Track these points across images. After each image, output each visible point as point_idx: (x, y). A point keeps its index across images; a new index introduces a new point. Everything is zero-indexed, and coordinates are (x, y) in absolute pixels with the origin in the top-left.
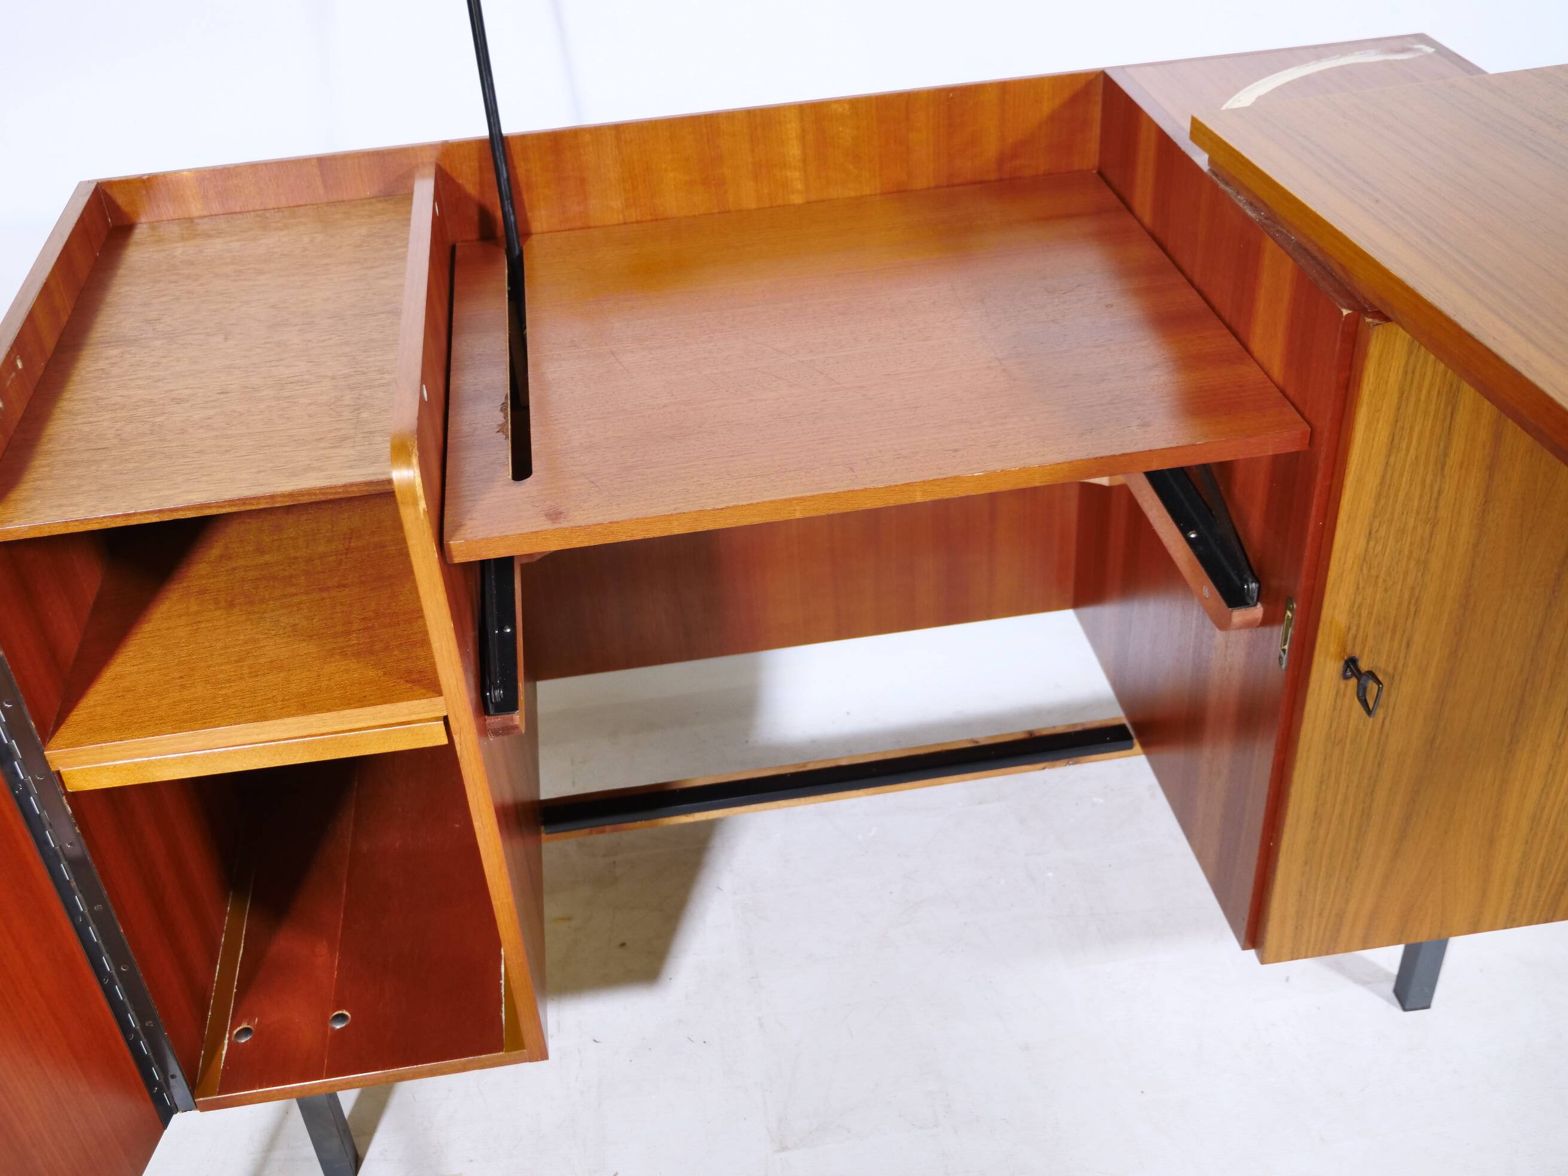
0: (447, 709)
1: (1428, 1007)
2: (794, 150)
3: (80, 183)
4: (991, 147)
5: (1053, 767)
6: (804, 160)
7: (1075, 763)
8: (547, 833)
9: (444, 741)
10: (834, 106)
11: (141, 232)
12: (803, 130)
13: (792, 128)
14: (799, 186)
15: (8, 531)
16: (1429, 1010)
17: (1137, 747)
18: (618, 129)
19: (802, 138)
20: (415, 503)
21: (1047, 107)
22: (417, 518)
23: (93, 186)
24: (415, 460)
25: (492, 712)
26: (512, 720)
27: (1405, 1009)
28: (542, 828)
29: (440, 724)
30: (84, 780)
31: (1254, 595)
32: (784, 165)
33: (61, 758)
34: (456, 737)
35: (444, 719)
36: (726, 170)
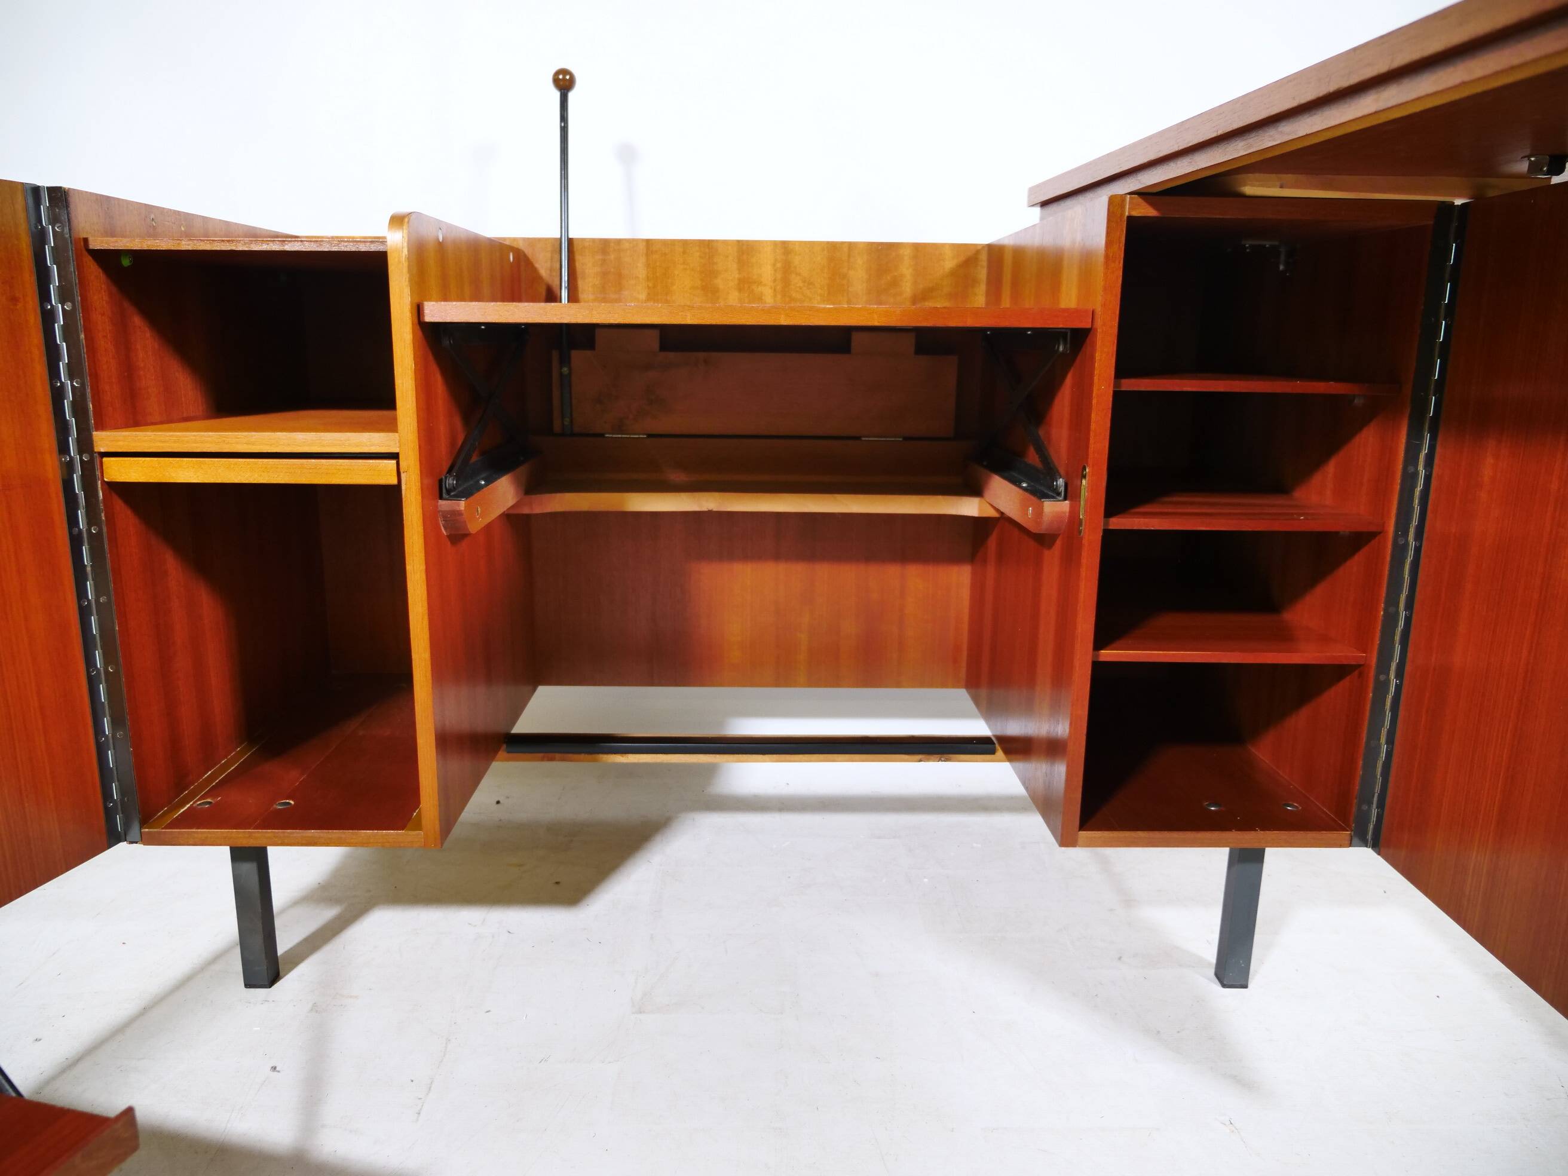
0: (400, 447)
1: (1245, 986)
2: (767, 273)
4: (907, 288)
5: (928, 760)
6: (774, 281)
7: (947, 760)
9: (394, 481)
12: (776, 260)
13: (768, 257)
16: (1245, 989)
17: (1000, 753)
18: (649, 243)
19: (774, 263)
20: (400, 252)
21: (948, 265)
25: (444, 495)
26: (459, 505)
27: (1224, 986)
29: (394, 462)
30: (119, 471)
31: (1062, 489)
32: (760, 283)
33: (104, 440)
34: (403, 476)
35: (394, 456)
36: (719, 282)
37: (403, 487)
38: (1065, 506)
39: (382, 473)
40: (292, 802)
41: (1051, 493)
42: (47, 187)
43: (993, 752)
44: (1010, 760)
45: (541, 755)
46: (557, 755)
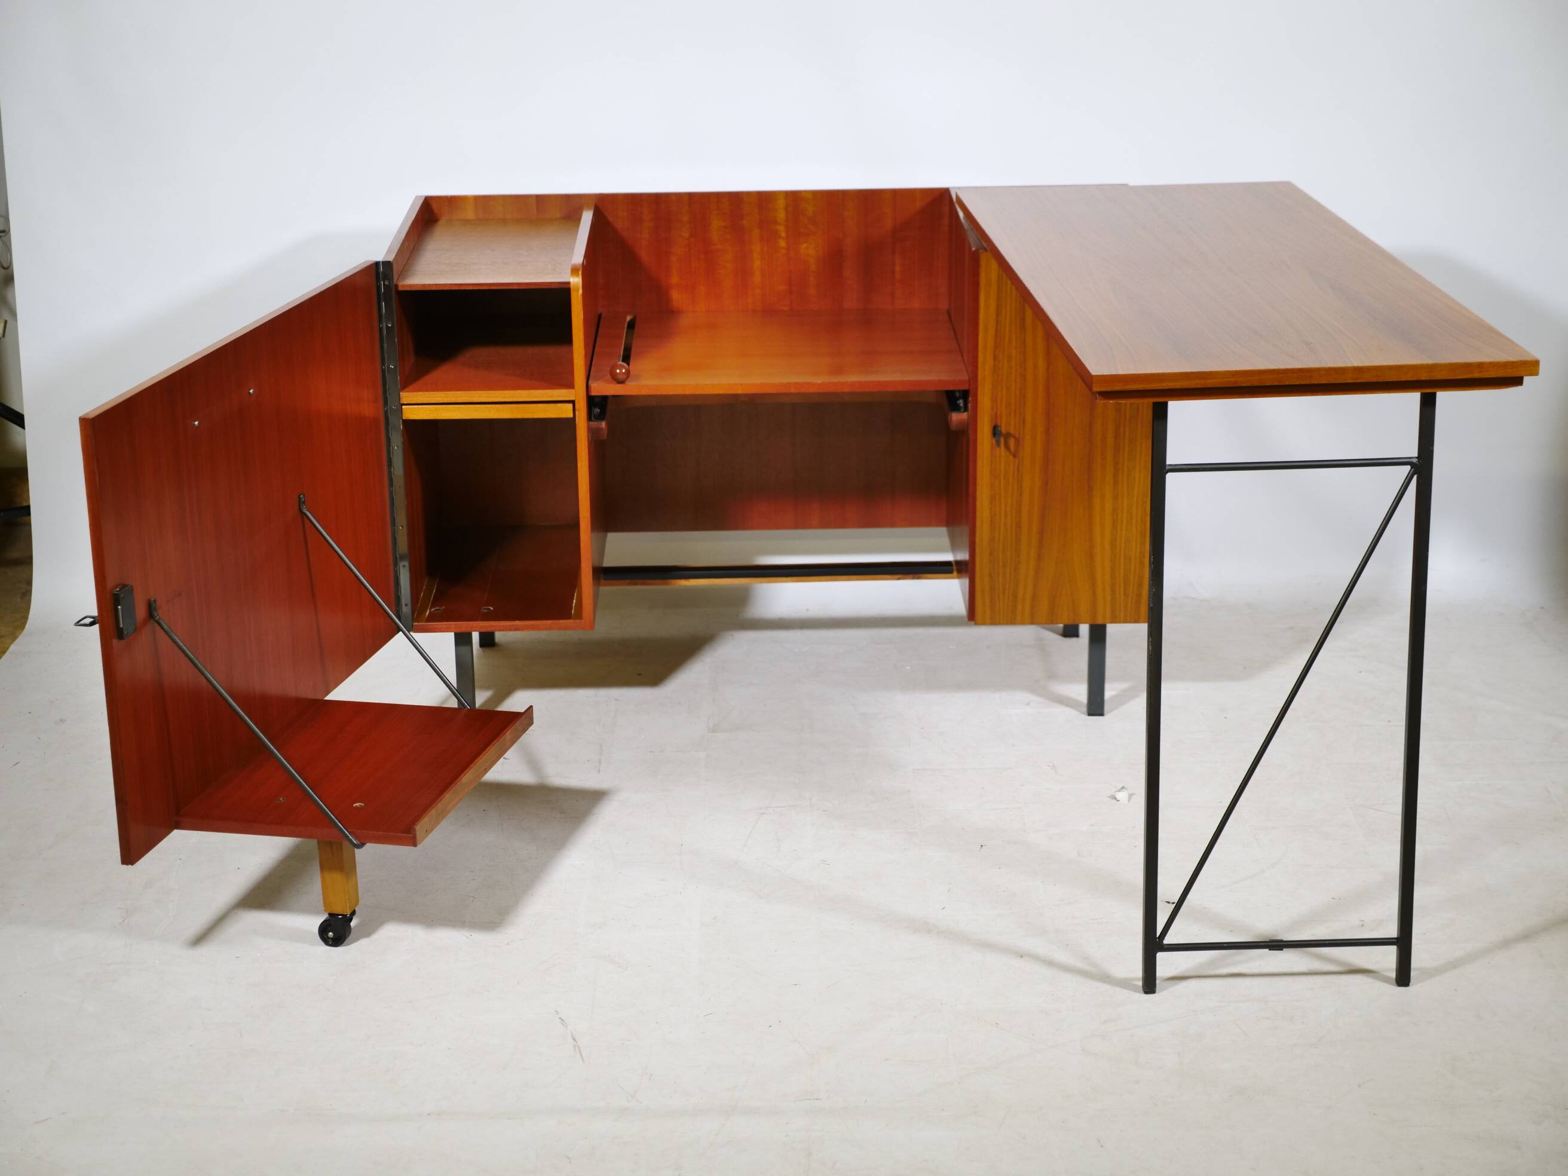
0: (575, 397)
1: (1102, 714)
2: (781, 215)
3: (416, 197)
4: (888, 224)
6: (787, 220)
7: (918, 578)
8: (605, 580)
9: (571, 416)
10: (804, 194)
11: (441, 222)
12: (787, 205)
13: (781, 203)
14: (783, 235)
15: (411, 286)
16: (1106, 717)
17: (955, 573)
18: (691, 195)
19: (786, 209)
20: (578, 290)
21: (919, 204)
22: (578, 297)
23: (423, 198)
24: (580, 277)
25: (593, 419)
26: (601, 425)
27: (1088, 715)
28: (602, 576)
29: (571, 405)
30: (412, 413)
31: (962, 405)
32: (776, 222)
33: (406, 396)
34: (577, 413)
35: (573, 402)
36: (745, 222)
37: (577, 419)
38: (964, 416)
39: (566, 411)
40: (492, 609)
41: (955, 408)
42: (382, 262)
43: (951, 572)
44: (959, 578)
45: (628, 581)
46: (639, 581)
